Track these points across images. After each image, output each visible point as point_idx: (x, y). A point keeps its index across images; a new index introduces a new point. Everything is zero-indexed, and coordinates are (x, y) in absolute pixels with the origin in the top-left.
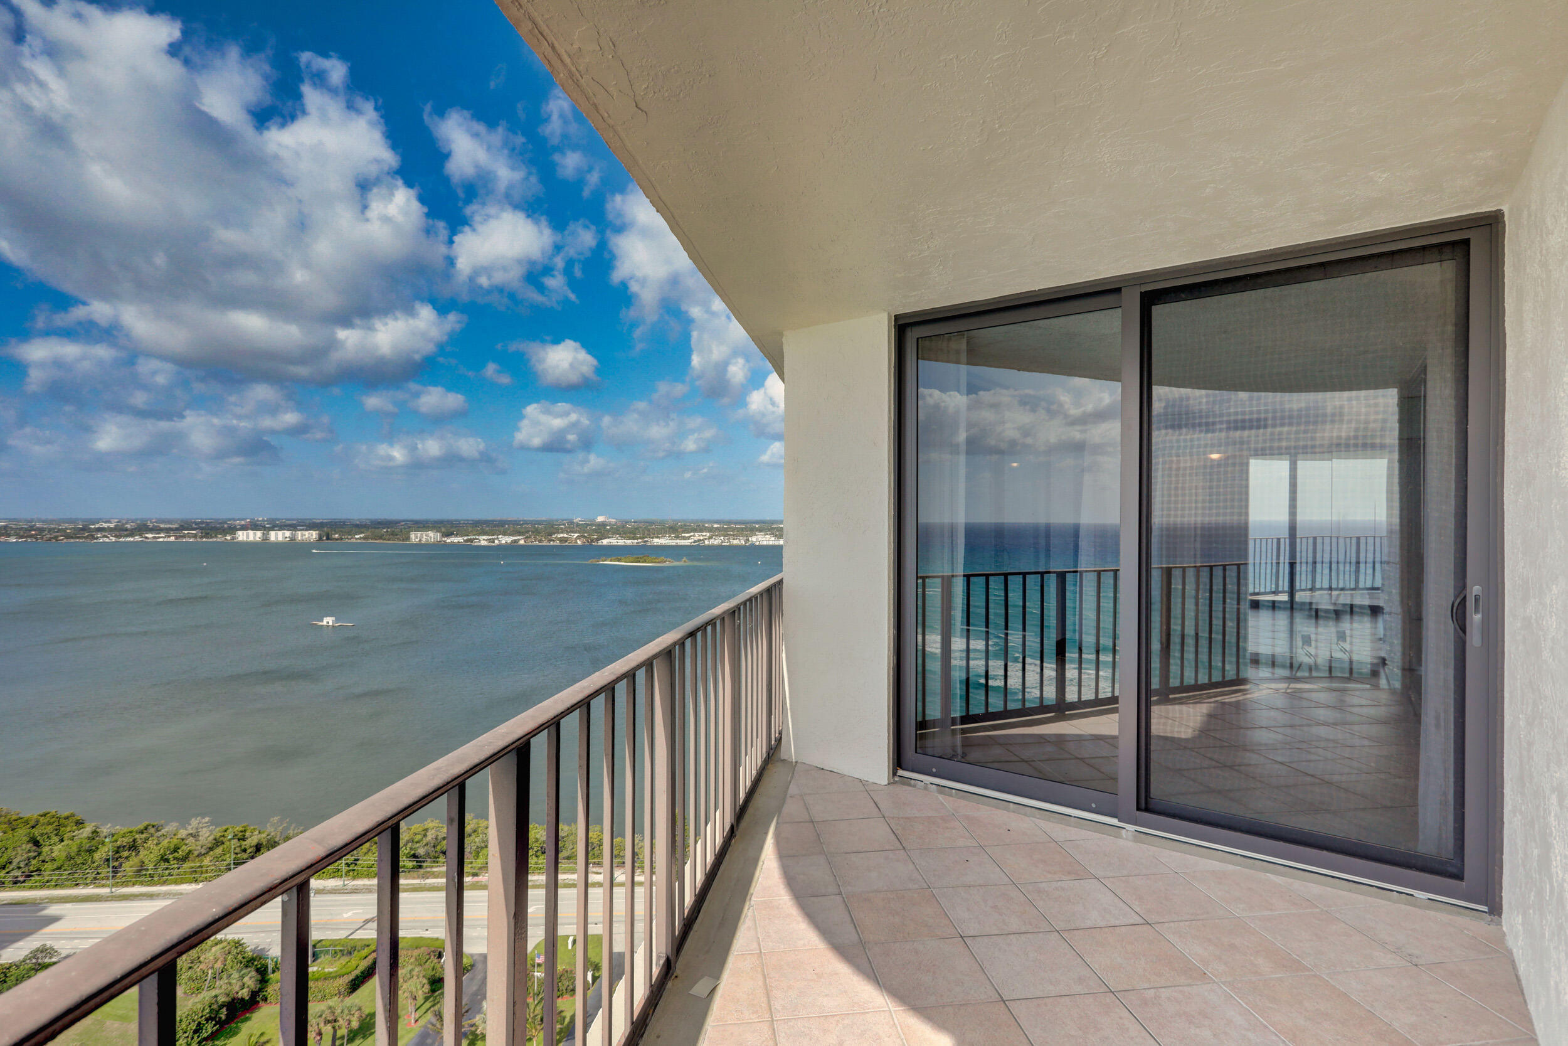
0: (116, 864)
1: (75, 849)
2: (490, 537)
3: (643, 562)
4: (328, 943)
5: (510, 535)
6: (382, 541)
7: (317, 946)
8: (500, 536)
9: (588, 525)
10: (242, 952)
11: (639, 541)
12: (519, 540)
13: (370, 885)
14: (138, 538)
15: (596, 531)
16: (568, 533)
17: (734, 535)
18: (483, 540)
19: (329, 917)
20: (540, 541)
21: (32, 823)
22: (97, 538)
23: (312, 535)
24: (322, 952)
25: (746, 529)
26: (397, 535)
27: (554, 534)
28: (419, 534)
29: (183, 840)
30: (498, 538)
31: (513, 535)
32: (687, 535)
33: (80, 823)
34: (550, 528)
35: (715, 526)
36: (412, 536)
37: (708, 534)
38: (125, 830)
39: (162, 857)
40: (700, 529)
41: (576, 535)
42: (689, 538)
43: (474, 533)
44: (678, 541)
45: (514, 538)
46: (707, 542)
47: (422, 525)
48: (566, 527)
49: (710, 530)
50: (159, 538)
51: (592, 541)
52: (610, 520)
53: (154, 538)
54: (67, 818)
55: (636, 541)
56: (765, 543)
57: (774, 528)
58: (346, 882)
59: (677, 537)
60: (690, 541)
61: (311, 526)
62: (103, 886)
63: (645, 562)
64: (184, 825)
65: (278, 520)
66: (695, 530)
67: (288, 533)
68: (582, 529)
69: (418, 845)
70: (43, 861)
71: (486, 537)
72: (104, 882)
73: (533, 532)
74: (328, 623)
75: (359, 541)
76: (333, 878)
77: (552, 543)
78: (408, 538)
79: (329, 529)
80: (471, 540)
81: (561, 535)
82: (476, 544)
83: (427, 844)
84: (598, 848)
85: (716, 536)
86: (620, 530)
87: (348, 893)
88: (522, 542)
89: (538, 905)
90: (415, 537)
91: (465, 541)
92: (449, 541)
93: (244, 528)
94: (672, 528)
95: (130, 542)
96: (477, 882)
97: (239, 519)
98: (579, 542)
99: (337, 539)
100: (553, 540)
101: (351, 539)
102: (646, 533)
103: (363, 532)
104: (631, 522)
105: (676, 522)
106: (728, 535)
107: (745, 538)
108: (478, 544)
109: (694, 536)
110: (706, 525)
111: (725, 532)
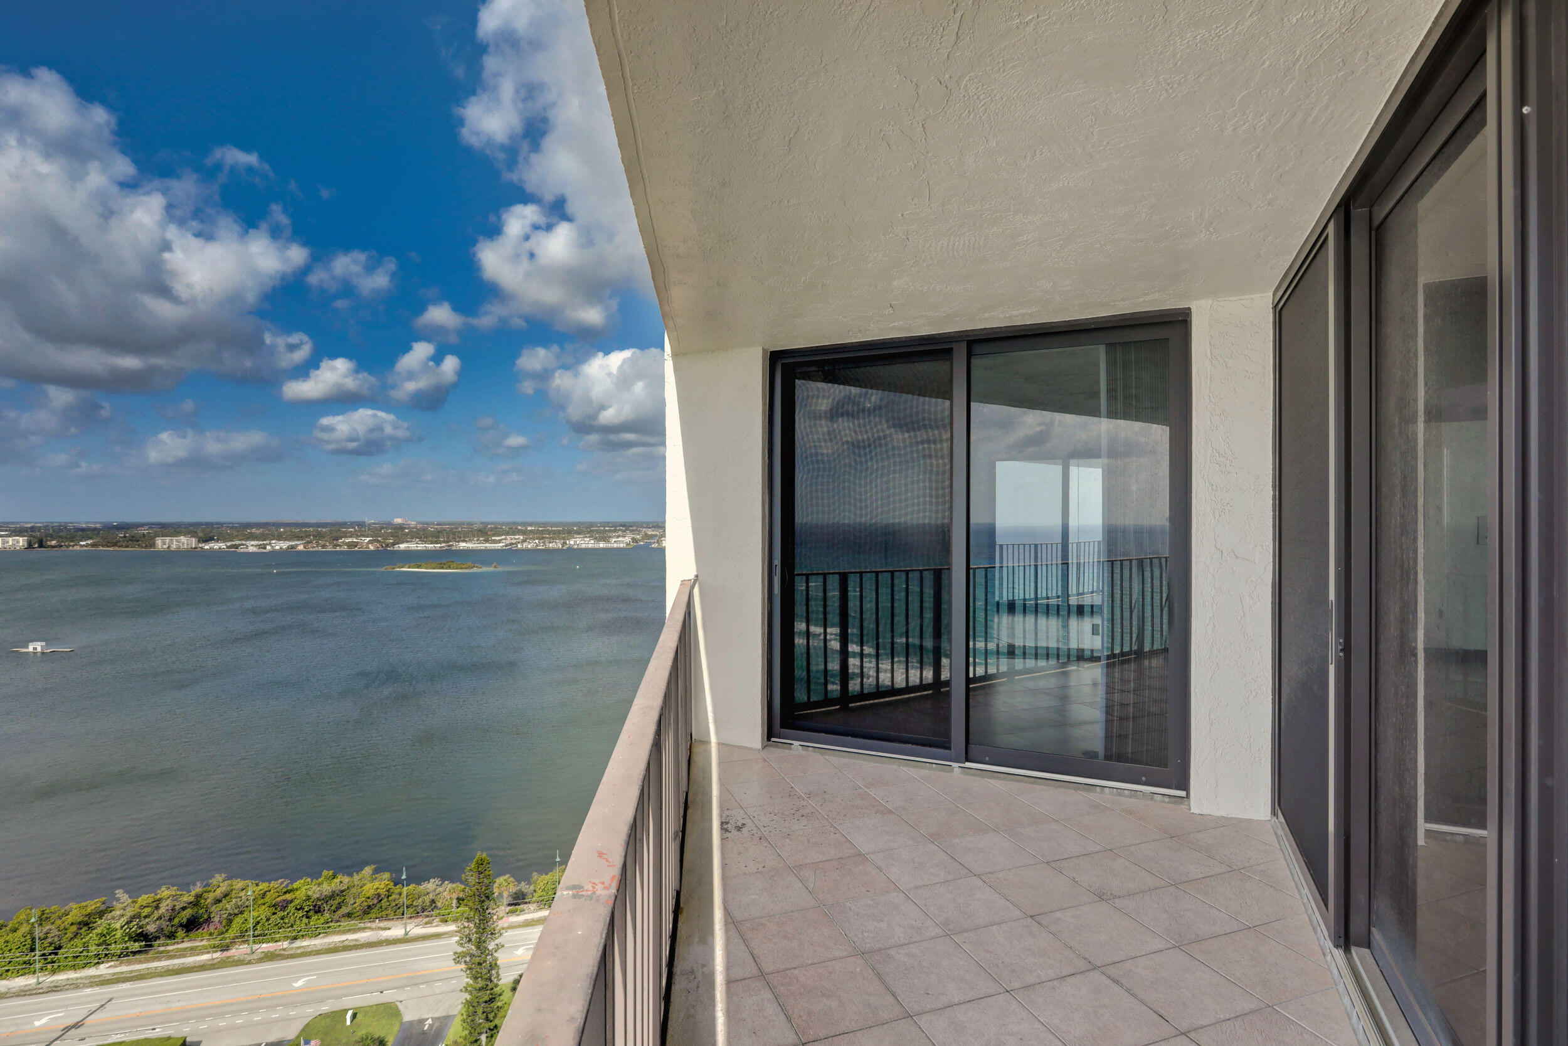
2: (261, 542)
3: (446, 569)
5: (285, 540)
6: (117, 549)
8: (274, 541)
9: (382, 528)
11: (443, 545)
12: (297, 545)
13: (77, 979)
15: (392, 535)
16: (358, 536)
17: (550, 538)
18: (252, 547)
20: (324, 546)
23: (18, 542)
25: (563, 532)
26: (138, 541)
27: (341, 538)
28: (167, 539)
30: (270, 544)
31: (289, 540)
32: (497, 538)
34: (337, 530)
35: (529, 528)
36: (159, 542)
37: (522, 537)
40: (512, 530)
41: (368, 539)
42: (499, 541)
43: (240, 538)
44: (487, 545)
45: (291, 543)
46: (519, 546)
47: (172, 529)
48: (356, 531)
49: (524, 532)
51: (387, 545)
52: (409, 522)
55: (439, 545)
56: (583, 546)
57: (594, 531)
58: (41, 979)
59: (487, 541)
60: (501, 545)
61: (19, 532)
63: (449, 568)
66: (507, 534)
68: (376, 531)
69: (147, 920)
71: (253, 543)
73: (315, 536)
74: (35, 649)
75: (85, 548)
76: (22, 975)
77: (338, 549)
78: (153, 545)
79: (39, 539)
80: (236, 547)
81: (350, 540)
82: (242, 550)
83: (160, 918)
84: (386, 899)
85: (530, 539)
86: (421, 534)
87: (43, 993)
88: (301, 548)
89: (308, 976)
90: (161, 543)
91: (228, 547)
92: (207, 547)
94: (480, 530)
96: (228, 957)
98: (371, 547)
99: (53, 547)
100: (340, 546)
101: (73, 546)
102: (451, 536)
103: (91, 538)
104: (433, 524)
105: (485, 524)
106: (543, 538)
107: (562, 541)
108: (245, 550)
109: (506, 539)
110: (520, 528)
111: (540, 535)
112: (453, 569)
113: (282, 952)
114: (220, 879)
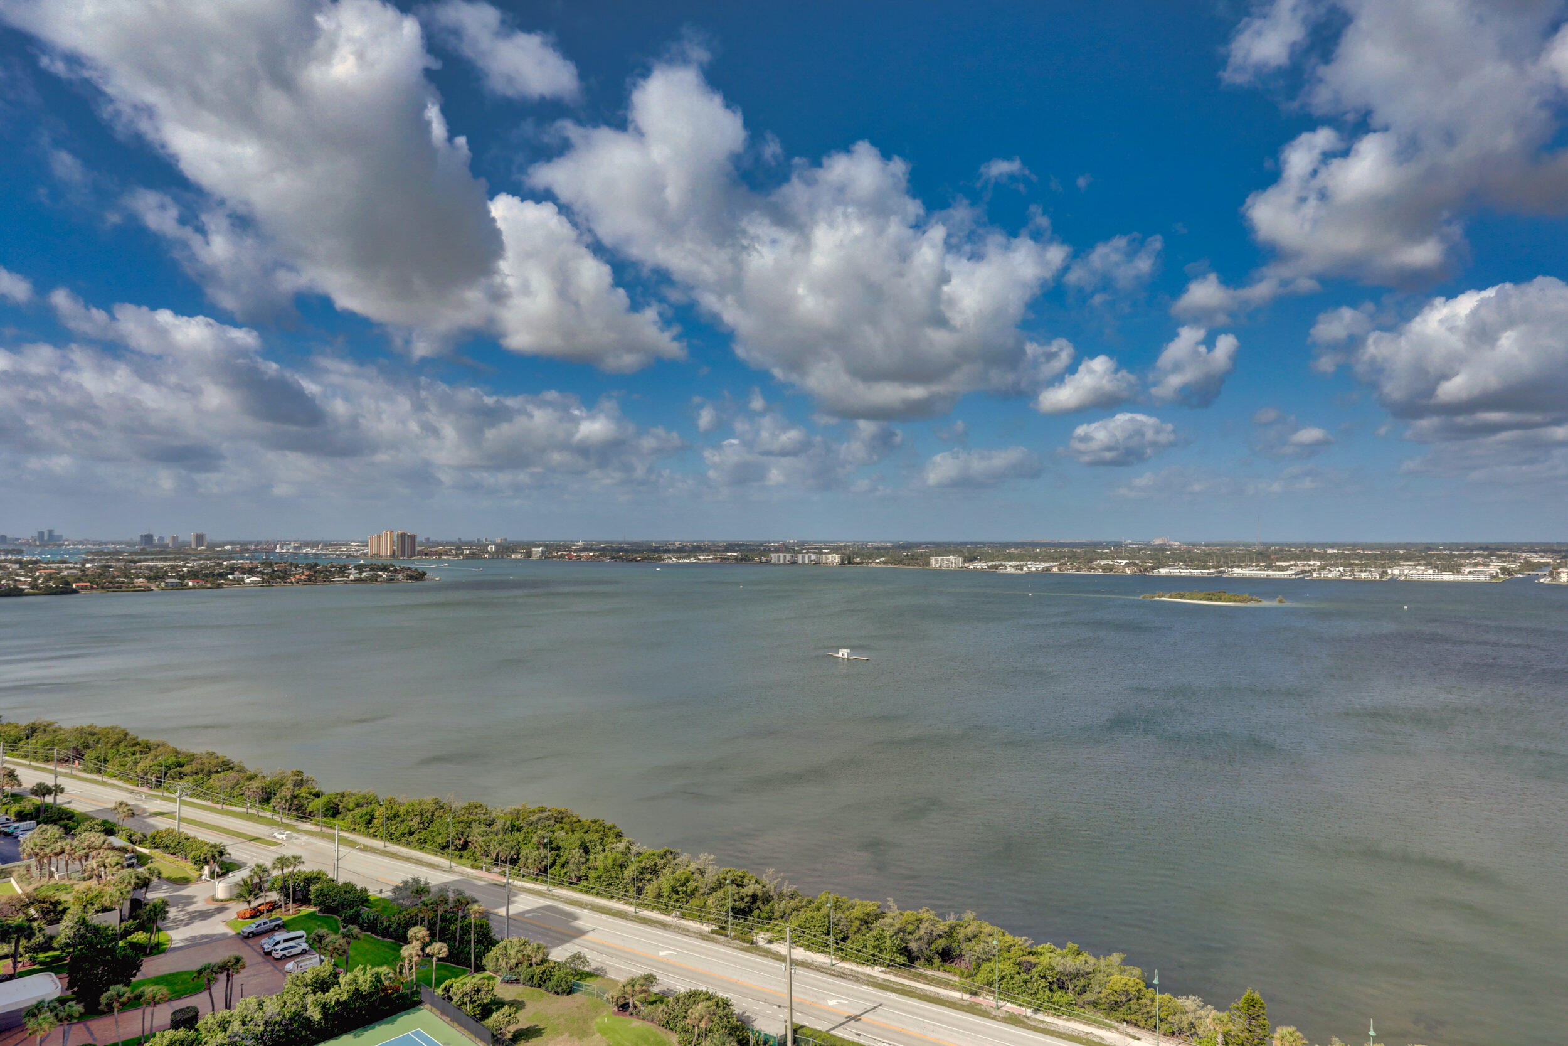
0: (640, 885)
1: (609, 862)
2: (1018, 563)
3: (1216, 601)
4: (809, 1033)
5: (1041, 561)
6: (901, 566)
7: (799, 1031)
8: (1030, 563)
9: (1141, 549)
10: (728, 1016)
11: (1212, 571)
12: (1052, 567)
13: (858, 973)
14: (693, 560)
15: (1151, 557)
16: (1113, 559)
17: (1361, 565)
18: (1010, 567)
19: (814, 1000)
20: (1078, 569)
21: (586, 828)
22: (663, 560)
23: (835, 559)
24: (802, 1040)
25: (1382, 556)
26: (917, 560)
27: (1096, 560)
28: (939, 558)
29: (693, 873)
30: (1026, 565)
31: (1045, 562)
32: (1284, 564)
33: (619, 836)
34: (1091, 552)
35: (1330, 551)
36: (933, 560)
37: (1318, 563)
38: (651, 852)
39: (673, 888)
40: (1305, 552)
41: (1125, 562)
42: (1287, 568)
43: (1001, 558)
44: (1270, 572)
45: (1048, 565)
46: (1315, 575)
47: (944, 549)
48: (1111, 552)
49: (1321, 557)
50: (709, 559)
51: (1146, 570)
52: (1171, 542)
53: (705, 559)
54: (610, 829)
55: (1207, 571)
56: (1415, 578)
57: (1433, 555)
58: (834, 962)
59: (1269, 567)
60: (1289, 572)
61: (835, 550)
62: (631, 904)
63: (1220, 600)
64: (696, 856)
65: (807, 542)
66: (1297, 558)
67: (813, 557)
68: (1132, 554)
69: (910, 937)
70: (589, 868)
71: (1012, 563)
72: (631, 900)
73: (1069, 558)
74: (843, 655)
75: (879, 566)
76: (822, 952)
77: (1093, 572)
78: (928, 564)
79: (853, 553)
80: (996, 567)
81: (1105, 562)
82: (1001, 571)
83: (920, 939)
84: (1135, 1001)
85: (1332, 565)
86: (1186, 557)
87: (834, 975)
88: (1055, 570)
90: (935, 562)
91: (989, 567)
92: (971, 567)
93: (777, 550)
94: (1260, 553)
95: (687, 563)
96: (977, 1004)
97: (773, 542)
98: (1128, 572)
99: (858, 564)
100: (1094, 569)
101: (871, 563)
102: (1223, 560)
103: (883, 556)
104: (1200, 545)
105: (1268, 545)
106: (1350, 565)
107: (1381, 570)
108: (1004, 571)
109: (1296, 565)
110: (1316, 550)
111: (1346, 560)
112: (1224, 601)
113: (1025, 1020)
114: (972, 917)
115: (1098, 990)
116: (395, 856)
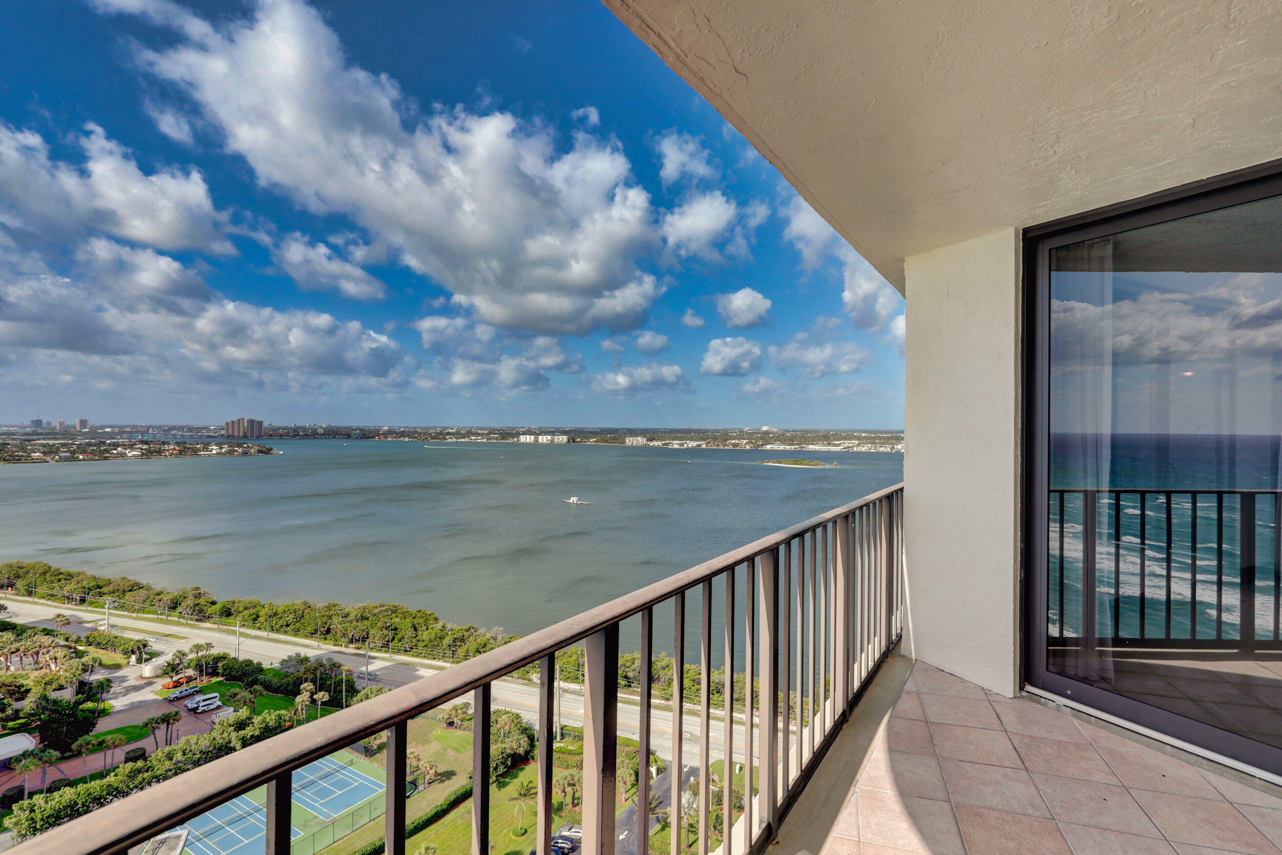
0: (454, 649)
1: (433, 635)
2: (681, 442)
3: (799, 465)
4: (571, 729)
5: (695, 440)
6: (607, 444)
7: (564, 729)
8: (688, 441)
9: (755, 433)
10: (520, 723)
11: (797, 446)
12: (702, 444)
14: (467, 440)
15: (761, 438)
16: (739, 439)
17: (880, 443)
18: (675, 445)
19: (571, 711)
20: (718, 445)
21: (413, 616)
22: (447, 439)
23: (564, 439)
24: (567, 734)
25: (892, 438)
26: (617, 440)
27: (728, 440)
28: (631, 439)
29: (488, 640)
30: (686, 443)
31: (697, 441)
32: (838, 442)
33: (436, 619)
34: (725, 436)
35: (863, 435)
36: (627, 440)
37: (857, 442)
38: (459, 628)
39: (477, 649)
40: (849, 436)
41: (745, 441)
42: (839, 445)
43: (669, 439)
44: (830, 447)
45: (699, 443)
46: (855, 449)
47: (633, 432)
48: (737, 435)
49: (859, 438)
50: (478, 439)
51: (758, 446)
52: (773, 429)
53: (475, 439)
54: (429, 615)
55: (794, 447)
59: (829, 444)
60: (841, 448)
61: (563, 432)
62: (447, 662)
63: (802, 464)
64: (489, 629)
65: (544, 428)
66: (845, 439)
67: (549, 438)
68: (750, 436)
69: (628, 669)
70: (418, 641)
71: (678, 442)
72: (448, 659)
73: (712, 439)
74: (573, 501)
75: (593, 443)
76: (574, 682)
77: (726, 447)
78: (624, 442)
79: (575, 435)
80: (667, 444)
81: (734, 441)
82: (670, 447)
83: (634, 670)
85: (864, 443)
86: (781, 438)
88: (704, 446)
90: (629, 441)
91: (663, 445)
92: (651, 444)
93: (524, 433)
94: (824, 436)
95: (463, 442)
96: (669, 705)
97: (522, 428)
98: (748, 447)
99: (579, 442)
100: (728, 445)
101: (587, 442)
102: (803, 440)
103: (595, 437)
104: (790, 431)
105: (828, 431)
106: (875, 443)
107: (891, 446)
108: (672, 447)
109: (844, 443)
110: (855, 434)
111: (872, 440)
112: (804, 465)
113: (698, 712)
114: (664, 655)
115: (739, 692)
116: (277, 641)
